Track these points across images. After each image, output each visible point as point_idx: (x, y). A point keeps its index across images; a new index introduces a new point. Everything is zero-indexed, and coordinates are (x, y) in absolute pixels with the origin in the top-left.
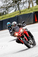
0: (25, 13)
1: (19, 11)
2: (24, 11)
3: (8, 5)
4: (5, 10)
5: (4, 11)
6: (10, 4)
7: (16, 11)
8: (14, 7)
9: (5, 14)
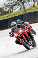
0: (30, 12)
1: (24, 10)
2: (29, 10)
3: (13, 4)
4: (10, 8)
5: (9, 10)
6: (15, 2)
7: (21, 9)
8: (19, 5)
9: (10, 12)
